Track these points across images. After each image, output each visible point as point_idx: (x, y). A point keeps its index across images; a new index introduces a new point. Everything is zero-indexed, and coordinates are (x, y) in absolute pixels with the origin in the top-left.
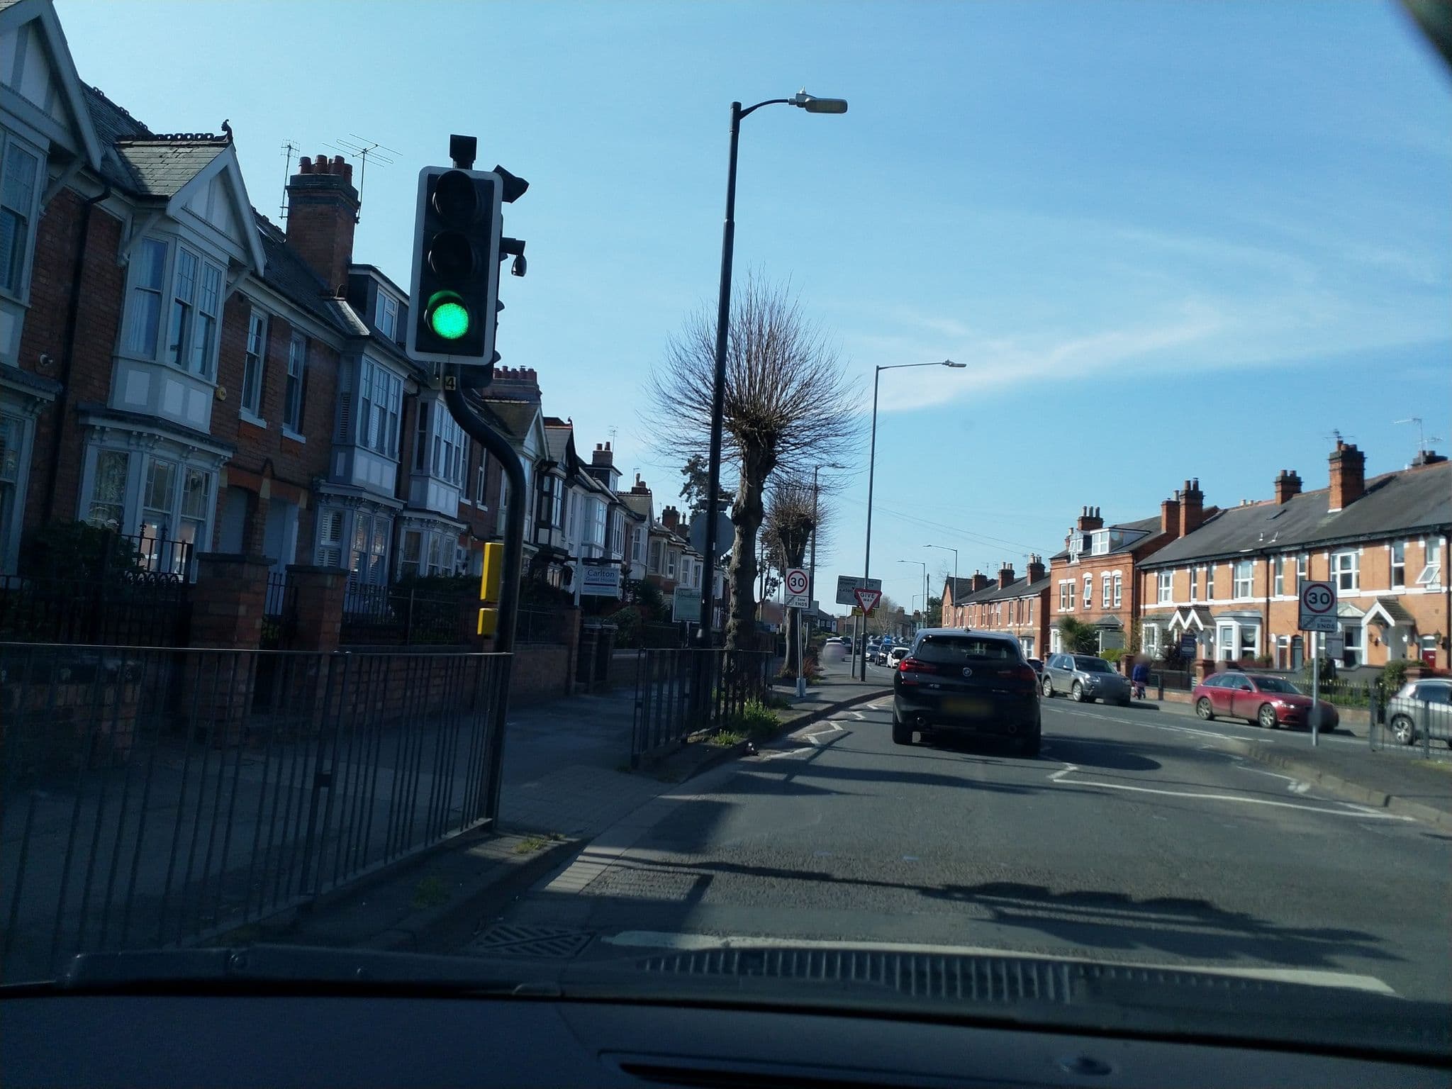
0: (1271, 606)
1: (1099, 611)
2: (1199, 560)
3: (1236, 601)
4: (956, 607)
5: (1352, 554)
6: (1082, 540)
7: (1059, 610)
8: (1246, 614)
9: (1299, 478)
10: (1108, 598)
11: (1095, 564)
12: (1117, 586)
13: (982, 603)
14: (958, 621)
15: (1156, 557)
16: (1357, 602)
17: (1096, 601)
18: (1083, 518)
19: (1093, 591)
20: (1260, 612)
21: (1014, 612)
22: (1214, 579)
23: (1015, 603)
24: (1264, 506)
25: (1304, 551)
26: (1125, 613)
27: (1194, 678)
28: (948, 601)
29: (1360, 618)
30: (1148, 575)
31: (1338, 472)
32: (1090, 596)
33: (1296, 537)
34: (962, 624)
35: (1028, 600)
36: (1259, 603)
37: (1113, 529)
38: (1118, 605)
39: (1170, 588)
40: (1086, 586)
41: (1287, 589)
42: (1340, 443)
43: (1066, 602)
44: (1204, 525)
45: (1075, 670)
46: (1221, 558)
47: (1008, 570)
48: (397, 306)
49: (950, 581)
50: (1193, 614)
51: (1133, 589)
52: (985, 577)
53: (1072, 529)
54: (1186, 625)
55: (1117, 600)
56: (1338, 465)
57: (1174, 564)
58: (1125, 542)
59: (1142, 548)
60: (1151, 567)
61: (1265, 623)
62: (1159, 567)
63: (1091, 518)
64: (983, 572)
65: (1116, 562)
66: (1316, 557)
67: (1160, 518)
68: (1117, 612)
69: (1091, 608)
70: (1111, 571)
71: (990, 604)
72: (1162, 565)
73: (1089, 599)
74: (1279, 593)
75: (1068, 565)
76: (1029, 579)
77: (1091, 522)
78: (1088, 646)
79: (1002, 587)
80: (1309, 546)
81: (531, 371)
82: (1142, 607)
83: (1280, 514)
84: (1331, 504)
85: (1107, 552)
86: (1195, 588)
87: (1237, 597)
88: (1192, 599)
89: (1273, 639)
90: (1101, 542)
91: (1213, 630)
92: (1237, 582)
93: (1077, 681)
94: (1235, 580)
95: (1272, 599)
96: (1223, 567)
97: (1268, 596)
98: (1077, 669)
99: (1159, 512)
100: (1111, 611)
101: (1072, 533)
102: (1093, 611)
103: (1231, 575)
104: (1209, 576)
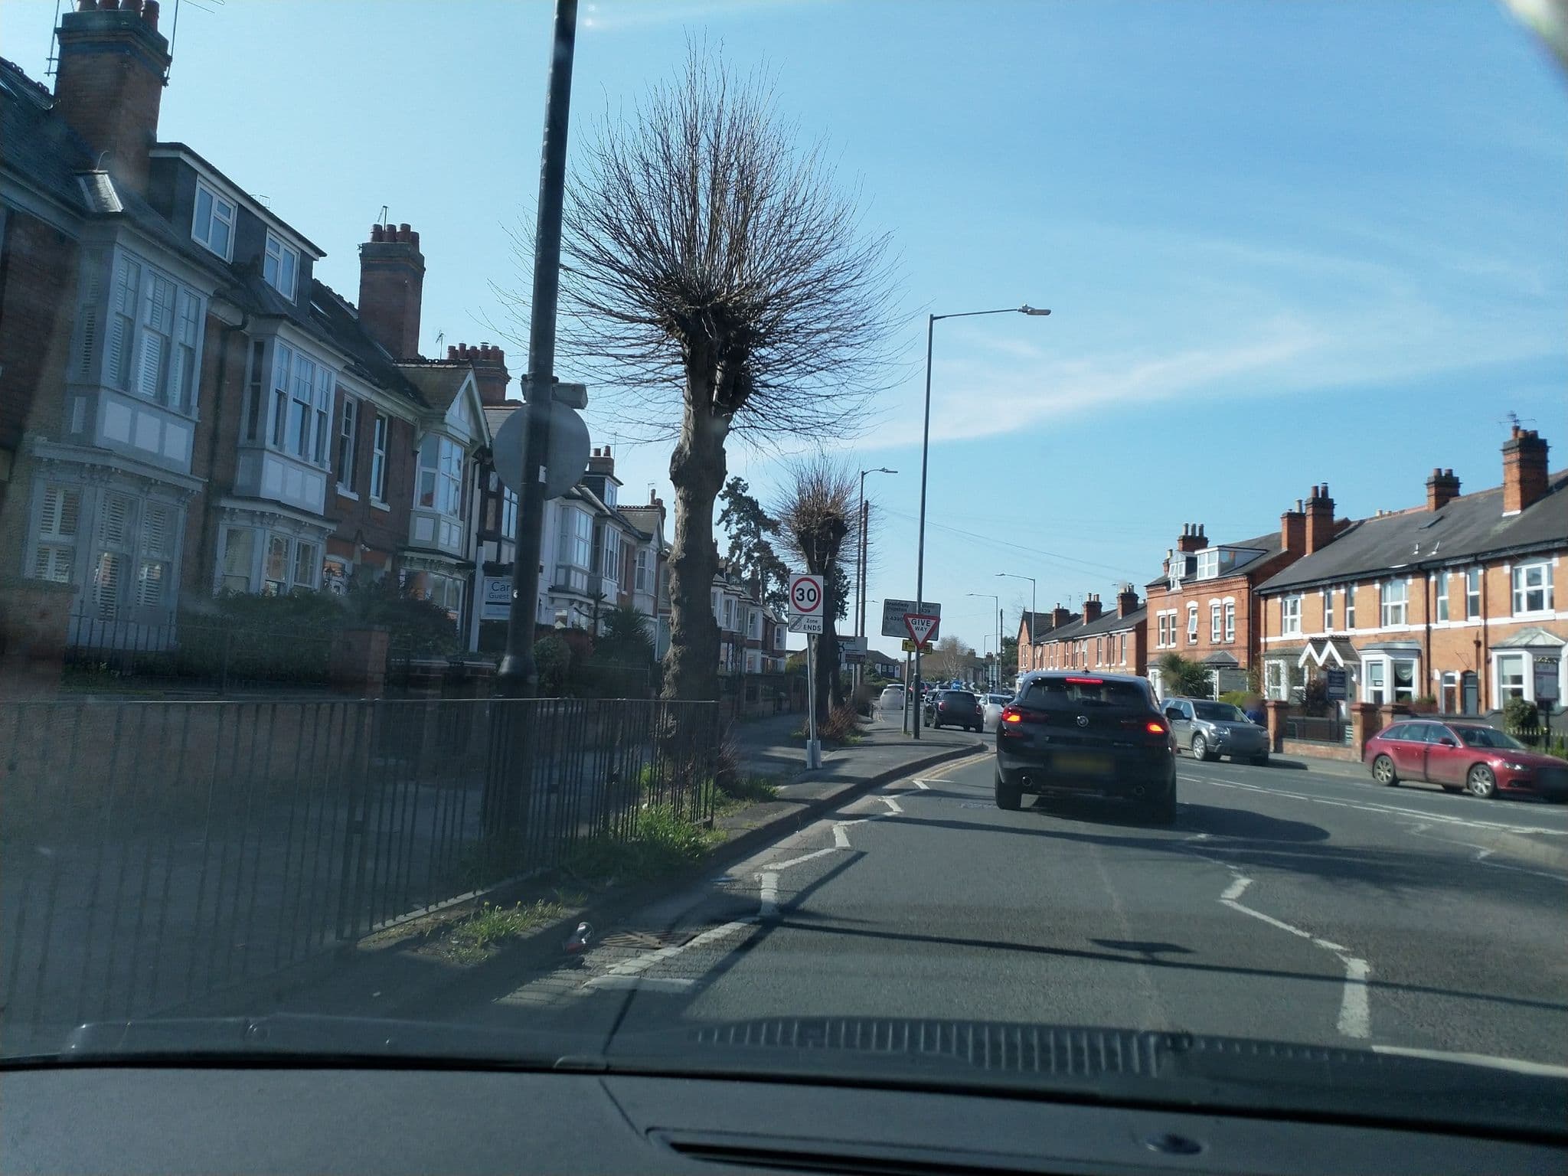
0: (1433, 635)
1: (1207, 647)
2: (1335, 581)
3: (1385, 629)
4: (1035, 646)
5: (1542, 566)
6: (1184, 563)
7: (1158, 647)
8: (1400, 646)
9: (1457, 479)
10: (1218, 631)
11: (1202, 591)
12: (1230, 616)
13: (1065, 640)
14: (1037, 663)
15: (1279, 579)
16: (1552, 627)
17: (1202, 635)
18: (1184, 537)
19: (1199, 623)
20: (1418, 642)
21: (1103, 650)
22: (1355, 604)
23: (1104, 639)
24: (1411, 515)
25: (1476, 563)
26: (1240, 648)
27: (1348, 728)
28: (1025, 637)
29: (1560, 647)
30: (1270, 601)
31: (1515, 465)
32: (1195, 629)
33: (1466, 546)
34: (1041, 666)
35: (1119, 636)
36: (1417, 632)
37: (1221, 548)
38: (1230, 639)
39: (1298, 616)
40: (1191, 617)
41: (1455, 612)
42: (1517, 429)
43: (1166, 636)
44: (1336, 540)
45: (1195, 719)
46: (1364, 576)
47: (1094, 603)
48: (234, 214)
49: (1027, 617)
50: (1330, 647)
51: (1249, 619)
52: (1067, 611)
53: (1171, 551)
54: (1320, 661)
55: (1229, 633)
56: (1515, 456)
57: (1302, 586)
58: (1237, 564)
59: (1258, 569)
60: (1273, 591)
61: (1425, 657)
62: (1283, 591)
63: (1193, 537)
64: (1064, 606)
65: (1226, 588)
66: (1493, 572)
67: (1279, 535)
68: (1230, 647)
69: (1197, 644)
70: (1221, 599)
71: (1075, 641)
72: (1287, 588)
73: (1194, 632)
74: (1442, 619)
75: (1167, 593)
76: (1120, 612)
77: (1193, 542)
78: (1197, 689)
79: (1088, 622)
80: (1485, 558)
81: (495, 348)
82: (1262, 640)
83: (1436, 522)
84: (1506, 506)
85: (1216, 575)
86: (1330, 616)
87: (1386, 624)
88: (1326, 629)
89: (1437, 675)
90: (1208, 565)
91: (1355, 666)
92: (1386, 607)
93: (1198, 733)
94: (1384, 604)
95: (1433, 626)
96: (1366, 588)
97: (1428, 622)
98: (1198, 717)
99: (1279, 527)
100: (1222, 646)
101: (1171, 555)
102: (1198, 647)
103: (1377, 598)
104: (1349, 600)
